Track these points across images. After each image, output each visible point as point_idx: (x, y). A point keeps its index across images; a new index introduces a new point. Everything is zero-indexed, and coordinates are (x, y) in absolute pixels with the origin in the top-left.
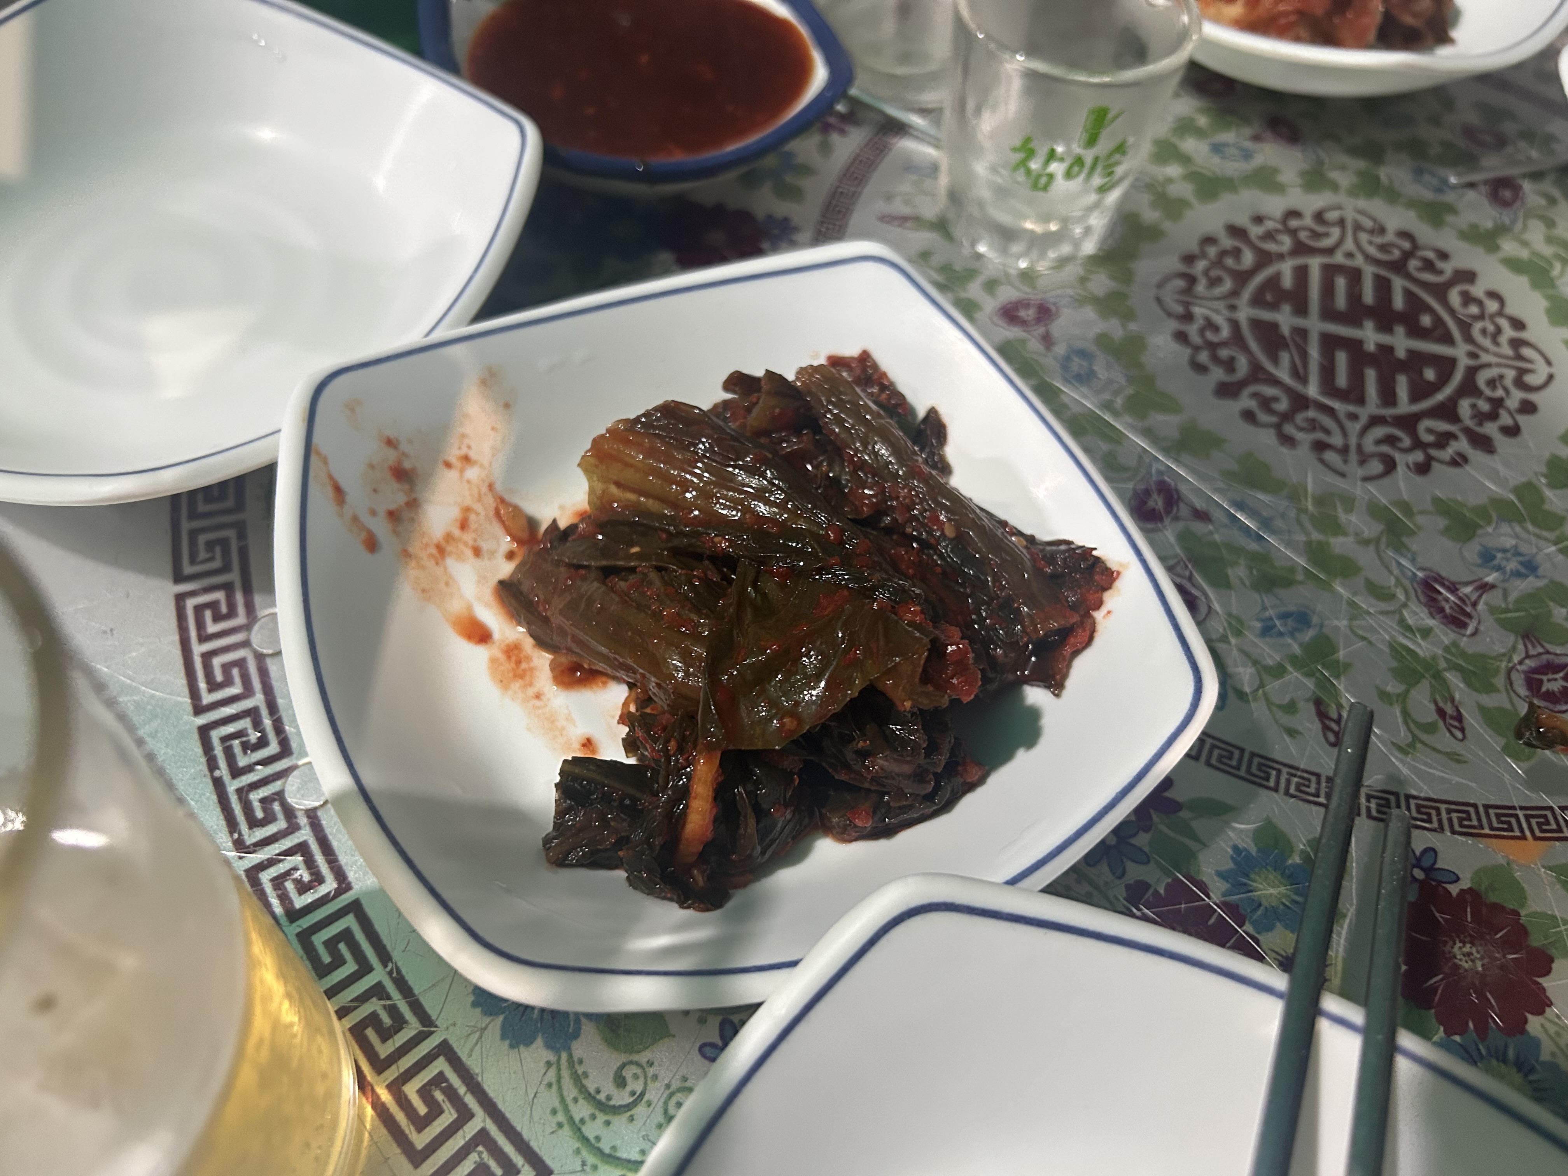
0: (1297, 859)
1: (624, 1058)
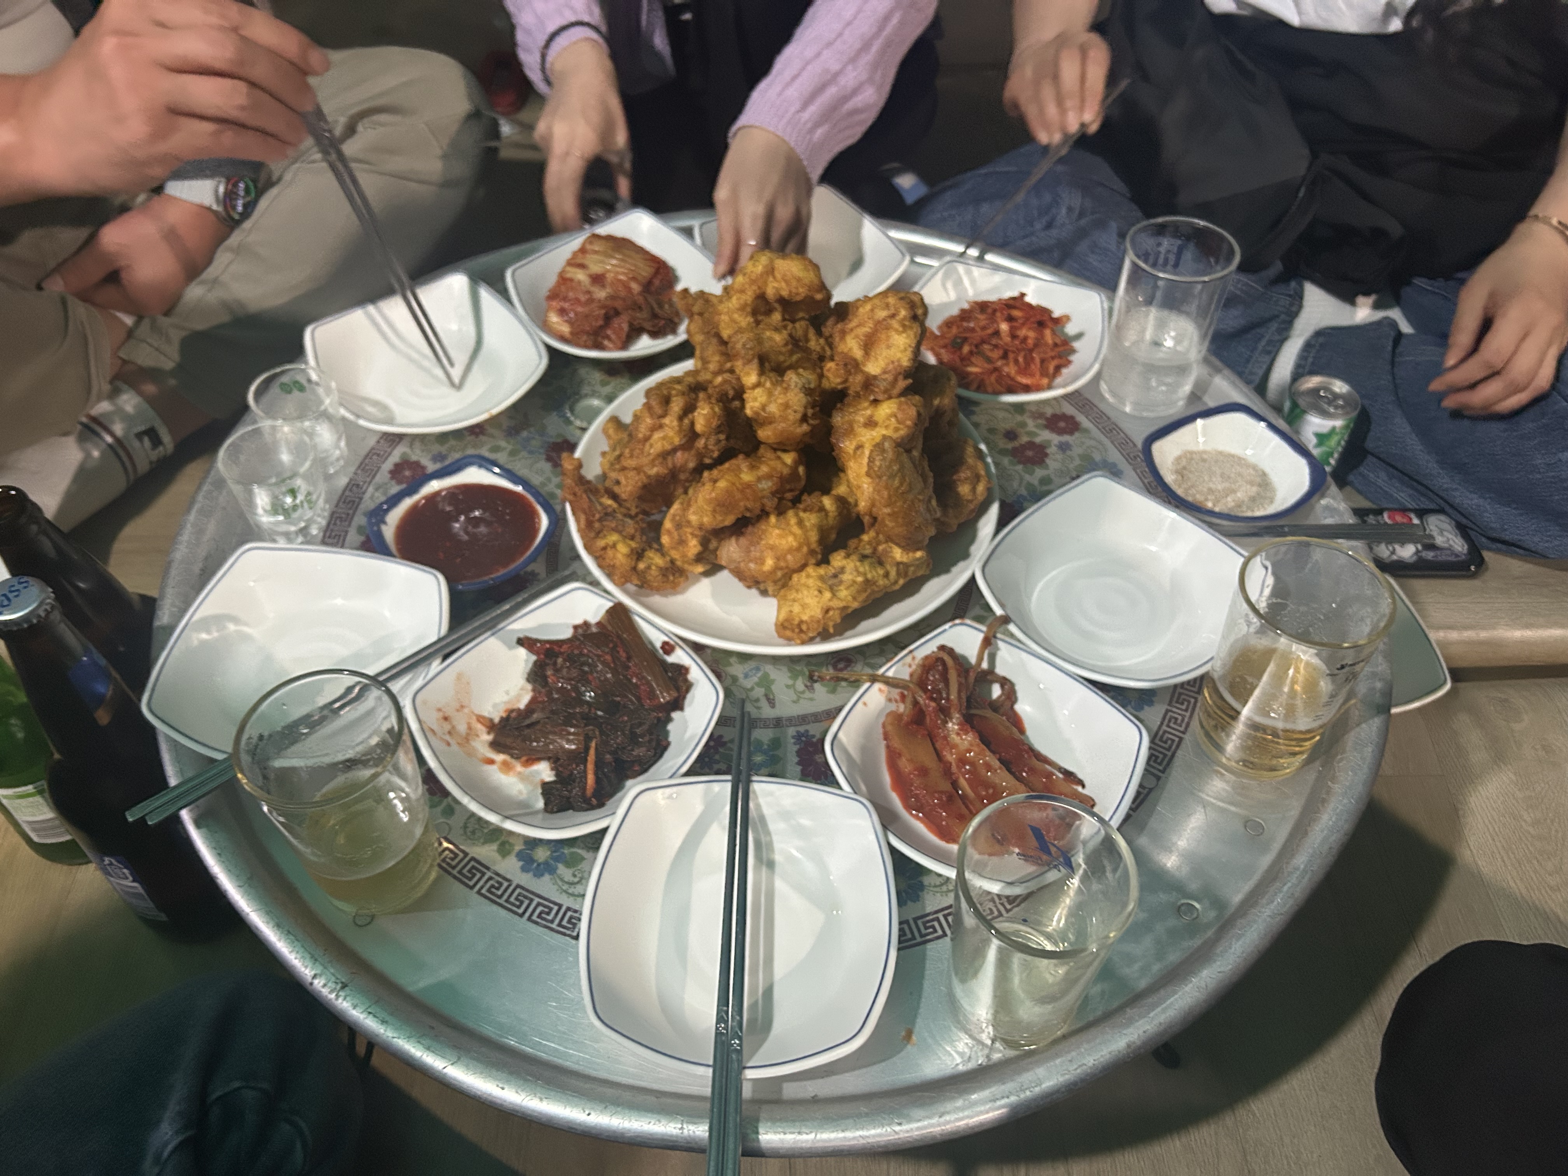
0: (766, 747)
1: (573, 869)
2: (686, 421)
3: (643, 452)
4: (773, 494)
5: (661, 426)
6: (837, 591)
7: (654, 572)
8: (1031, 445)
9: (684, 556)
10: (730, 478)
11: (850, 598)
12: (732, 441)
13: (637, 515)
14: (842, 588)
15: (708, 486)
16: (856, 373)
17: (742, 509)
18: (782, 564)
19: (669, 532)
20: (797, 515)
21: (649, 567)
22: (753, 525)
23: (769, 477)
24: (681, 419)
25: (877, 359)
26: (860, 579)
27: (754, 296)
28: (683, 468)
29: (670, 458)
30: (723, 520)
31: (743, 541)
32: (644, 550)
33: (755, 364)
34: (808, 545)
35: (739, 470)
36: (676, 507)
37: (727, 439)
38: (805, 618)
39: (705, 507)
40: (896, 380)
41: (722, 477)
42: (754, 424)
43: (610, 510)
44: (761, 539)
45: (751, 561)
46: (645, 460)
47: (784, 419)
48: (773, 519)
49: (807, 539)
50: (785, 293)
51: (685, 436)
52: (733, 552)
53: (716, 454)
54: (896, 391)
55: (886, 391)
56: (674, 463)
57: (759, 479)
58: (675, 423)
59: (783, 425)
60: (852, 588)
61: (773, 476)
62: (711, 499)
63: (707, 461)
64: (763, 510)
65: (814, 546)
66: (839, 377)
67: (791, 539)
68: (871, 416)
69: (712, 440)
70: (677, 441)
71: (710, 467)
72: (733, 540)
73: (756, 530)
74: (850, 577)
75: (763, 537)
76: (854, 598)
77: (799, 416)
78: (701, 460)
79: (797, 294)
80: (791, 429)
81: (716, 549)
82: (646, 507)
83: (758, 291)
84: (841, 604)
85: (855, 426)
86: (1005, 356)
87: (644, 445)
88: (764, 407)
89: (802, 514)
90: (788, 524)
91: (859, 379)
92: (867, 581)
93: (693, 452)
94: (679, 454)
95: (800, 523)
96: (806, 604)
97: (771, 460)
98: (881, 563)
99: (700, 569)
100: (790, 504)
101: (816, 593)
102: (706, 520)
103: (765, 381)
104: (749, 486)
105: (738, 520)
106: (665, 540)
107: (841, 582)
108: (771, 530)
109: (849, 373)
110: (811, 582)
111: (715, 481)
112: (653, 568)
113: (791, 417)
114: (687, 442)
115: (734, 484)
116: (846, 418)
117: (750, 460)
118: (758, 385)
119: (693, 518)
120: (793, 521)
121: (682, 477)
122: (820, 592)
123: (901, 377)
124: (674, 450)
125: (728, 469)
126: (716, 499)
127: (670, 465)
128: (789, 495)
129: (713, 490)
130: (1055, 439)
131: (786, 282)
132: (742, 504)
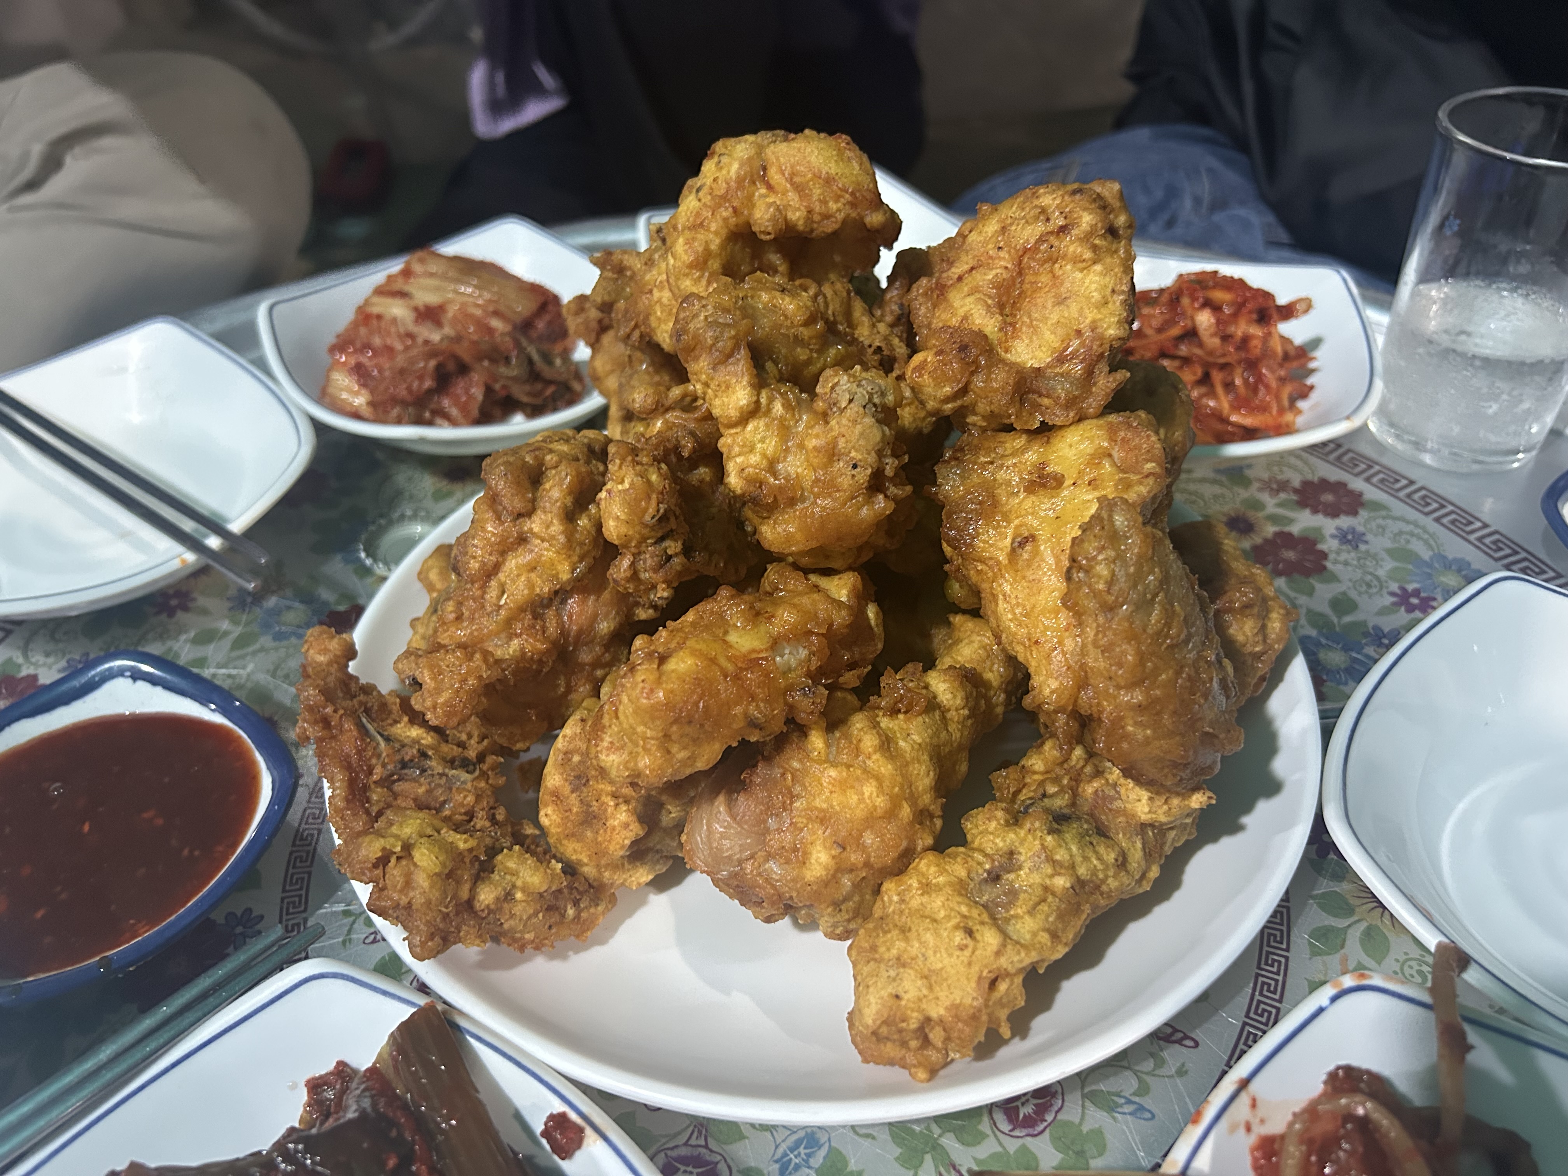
2: (583, 522)
3: (483, 607)
4: (815, 676)
5: (522, 540)
6: (1007, 920)
7: (521, 906)
8: (1285, 539)
9: (598, 853)
10: (702, 646)
11: (1044, 937)
12: (698, 557)
13: (481, 758)
14: (1019, 910)
15: (645, 672)
16: (989, 366)
17: (739, 724)
18: (855, 858)
19: (557, 796)
20: (876, 725)
21: (508, 896)
22: (768, 759)
23: (801, 635)
24: (569, 517)
25: (1036, 330)
26: (1061, 882)
27: (724, 232)
28: (585, 636)
29: (550, 613)
30: (692, 758)
31: (743, 803)
32: (493, 851)
33: (741, 365)
34: (912, 799)
35: (722, 623)
36: (570, 729)
37: (687, 551)
38: (936, 1011)
39: (640, 729)
40: (1089, 373)
41: (680, 646)
42: (748, 512)
43: (410, 753)
44: (793, 797)
45: (769, 857)
46: (489, 624)
47: (828, 486)
48: (817, 741)
49: (908, 783)
50: (796, 216)
51: (581, 559)
52: (723, 836)
53: (663, 593)
54: (1094, 403)
55: (1071, 403)
56: (561, 625)
57: (775, 644)
58: (557, 528)
59: (827, 502)
60: (1044, 907)
61: (810, 633)
62: (654, 708)
63: (643, 614)
64: (791, 721)
65: (926, 799)
66: (948, 380)
67: (869, 789)
68: (1041, 467)
69: (649, 559)
70: (564, 571)
71: (650, 628)
72: (720, 804)
73: (777, 772)
74: (1036, 878)
75: (798, 789)
76: (1054, 936)
77: (863, 475)
78: (629, 614)
79: (827, 216)
80: (849, 510)
81: (679, 827)
82: (499, 736)
83: (733, 221)
84: (1025, 959)
85: (1002, 495)
86: (1205, 380)
87: (484, 588)
88: (772, 467)
89: (885, 722)
90: (857, 751)
91: (1000, 378)
92: (1080, 885)
93: (606, 595)
94: (573, 604)
95: (887, 744)
96: (938, 972)
97: (801, 594)
98: (1102, 832)
99: (643, 875)
100: (852, 698)
101: (959, 937)
102: (644, 762)
103: (771, 400)
104: (752, 662)
105: (728, 752)
106: (548, 816)
107: (1013, 894)
108: (816, 769)
109: (973, 368)
110: (937, 903)
111: (663, 659)
112: (519, 895)
113: (845, 482)
114: (590, 569)
115: (713, 661)
116: (975, 479)
117: (746, 597)
118: (753, 412)
119: (612, 760)
120: (869, 742)
121: (585, 656)
122: (970, 933)
123: (1103, 367)
124: (560, 595)
125: (693, 624)
126: (669, 705)
127: (552, 629)
128: (851, 678)
129: (659, 681)
130: (1329, 526)
131: (799, 189)
132: (738, 710)
